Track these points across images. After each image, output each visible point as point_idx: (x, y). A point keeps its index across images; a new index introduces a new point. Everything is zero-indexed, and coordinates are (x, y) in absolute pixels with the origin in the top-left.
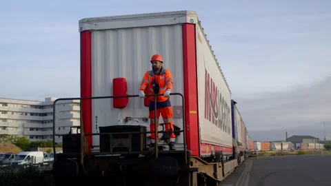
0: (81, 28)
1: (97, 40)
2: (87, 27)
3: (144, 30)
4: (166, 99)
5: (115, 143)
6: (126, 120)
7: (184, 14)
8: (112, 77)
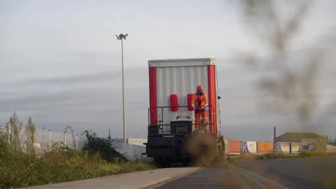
0: (150, 65)
1: (160, 73)
2: (154, 65)
3: (187, 68)
4: (203, 108)
5: (178, 129)
6: (178, 117)
7: (209, 60)
8: (168, 95)
